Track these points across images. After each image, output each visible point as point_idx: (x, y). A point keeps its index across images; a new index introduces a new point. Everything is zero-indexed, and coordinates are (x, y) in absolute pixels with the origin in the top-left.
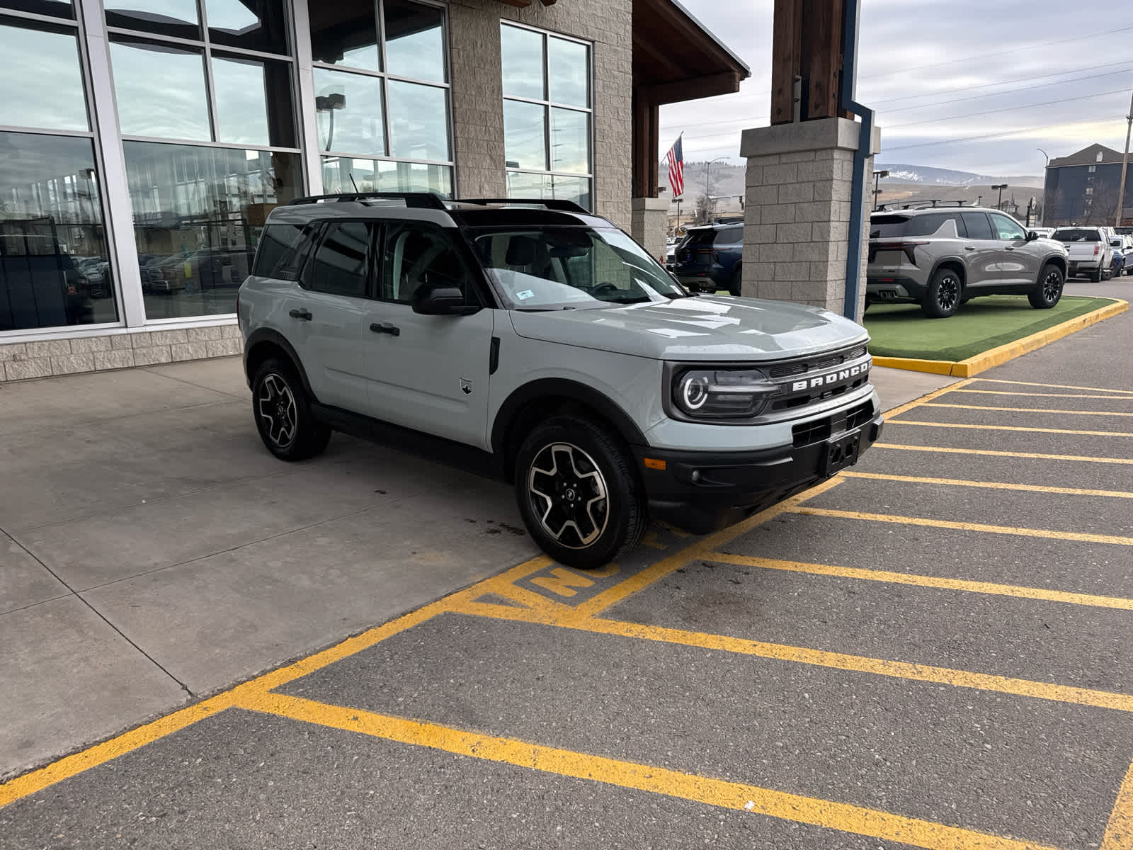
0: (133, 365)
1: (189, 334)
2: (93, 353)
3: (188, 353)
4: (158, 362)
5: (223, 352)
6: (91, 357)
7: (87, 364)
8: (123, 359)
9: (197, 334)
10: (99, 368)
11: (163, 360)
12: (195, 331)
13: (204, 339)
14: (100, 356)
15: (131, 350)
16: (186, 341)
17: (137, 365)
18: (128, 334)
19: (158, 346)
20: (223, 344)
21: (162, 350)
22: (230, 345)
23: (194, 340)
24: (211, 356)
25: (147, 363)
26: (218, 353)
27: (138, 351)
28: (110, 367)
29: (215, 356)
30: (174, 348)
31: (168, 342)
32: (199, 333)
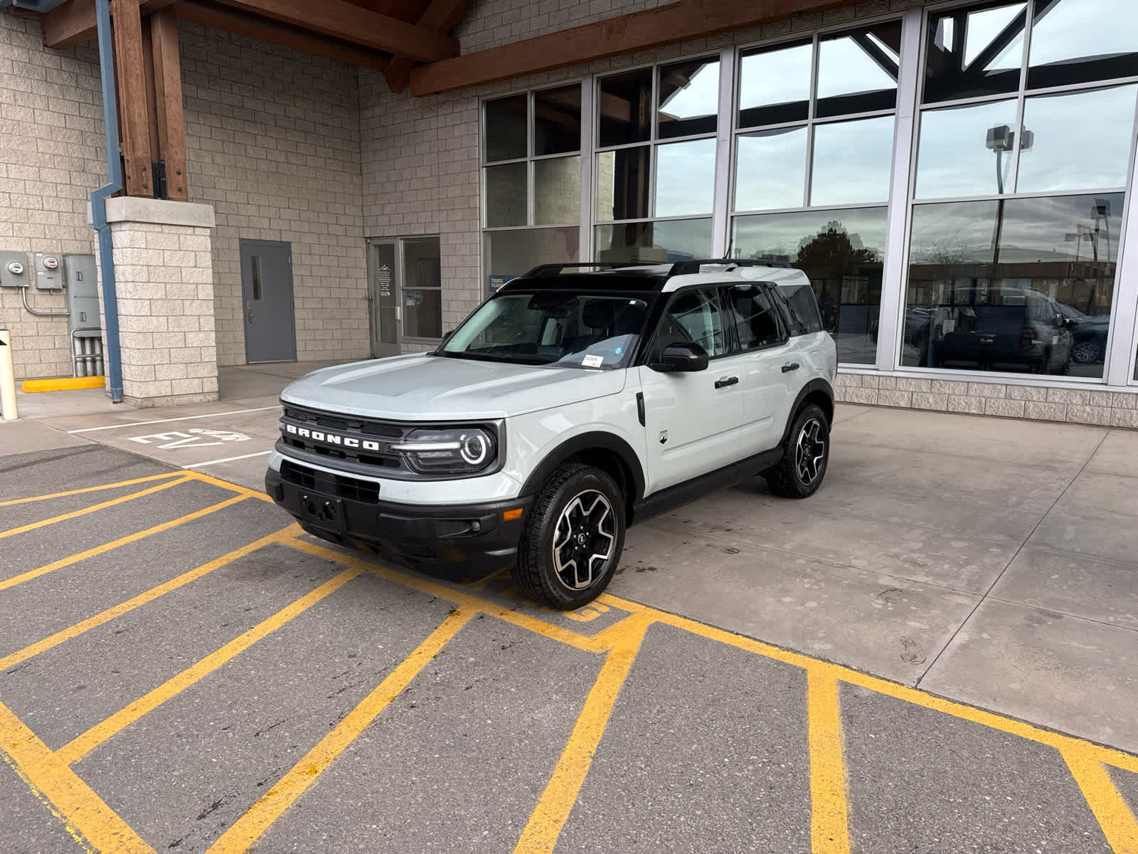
0: (876, 404)
1: (933, 385)
2: (846, 387)
3: (928, 402)
4: (897, 405)
5: (965, 408)
6: (844, 390)
7: (840, 395)
8: (868, 396)
9: (941, 385)
10: (847, 400)
11: (903, 404)
12: (940, 383)
13: (947, 392)
14: (850, 390)
15: (877, 391)
16: (929, 391)
17: (879, 404)
18: (877, 376)
19: (900, 391)
20: (966, 401)
21: (904, 395)
22: (974, 403)
23: (937, 392)
24: (951, 410)
25: (888, 404)
26: (959, 409)
27: (882, 392)
28: (856, 401)
29: (956, 411)
30: (915, 396)
31: (911, 389)
32: (943, 385)
